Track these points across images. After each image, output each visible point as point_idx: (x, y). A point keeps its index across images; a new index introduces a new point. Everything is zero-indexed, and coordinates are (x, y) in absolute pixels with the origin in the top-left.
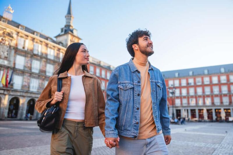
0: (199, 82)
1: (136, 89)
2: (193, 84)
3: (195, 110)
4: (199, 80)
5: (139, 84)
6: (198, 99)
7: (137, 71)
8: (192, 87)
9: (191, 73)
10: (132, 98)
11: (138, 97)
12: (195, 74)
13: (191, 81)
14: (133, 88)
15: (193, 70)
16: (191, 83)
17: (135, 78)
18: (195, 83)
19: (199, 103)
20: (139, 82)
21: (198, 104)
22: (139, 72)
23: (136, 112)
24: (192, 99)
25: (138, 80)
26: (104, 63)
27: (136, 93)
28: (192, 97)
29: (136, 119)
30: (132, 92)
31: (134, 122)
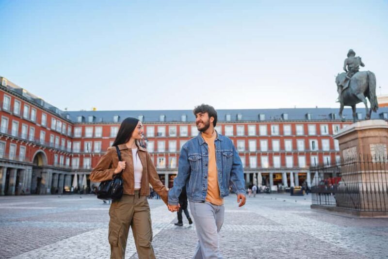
0: (173, 133)
1: (204, 160)
2: (163, 135)
3: (164, 175)
4: (173, 129)
5: (206, 155)
6: (170, 158)
7: (205, 143)
8: (162, 139)
9: (162, 118)
10: (201, 168)
11: (206, 167)
12: (168, 120)
13: (162, 130)
14: (202, 159)
15: (166, 113)
16: (161, 134)
17: (203, 150)
18: (167, 134)
19: (170, 165)
20: (207, 154)
21: (169, 167)
22: (207, 145)
23: (205, 180)
24: (161, 158)
25: (206, 152)
26: (9, 82)
27: (204, 163)
28: (161, 155)
29: (204, 187)
30: (200, 163)
31: (203, 189)
